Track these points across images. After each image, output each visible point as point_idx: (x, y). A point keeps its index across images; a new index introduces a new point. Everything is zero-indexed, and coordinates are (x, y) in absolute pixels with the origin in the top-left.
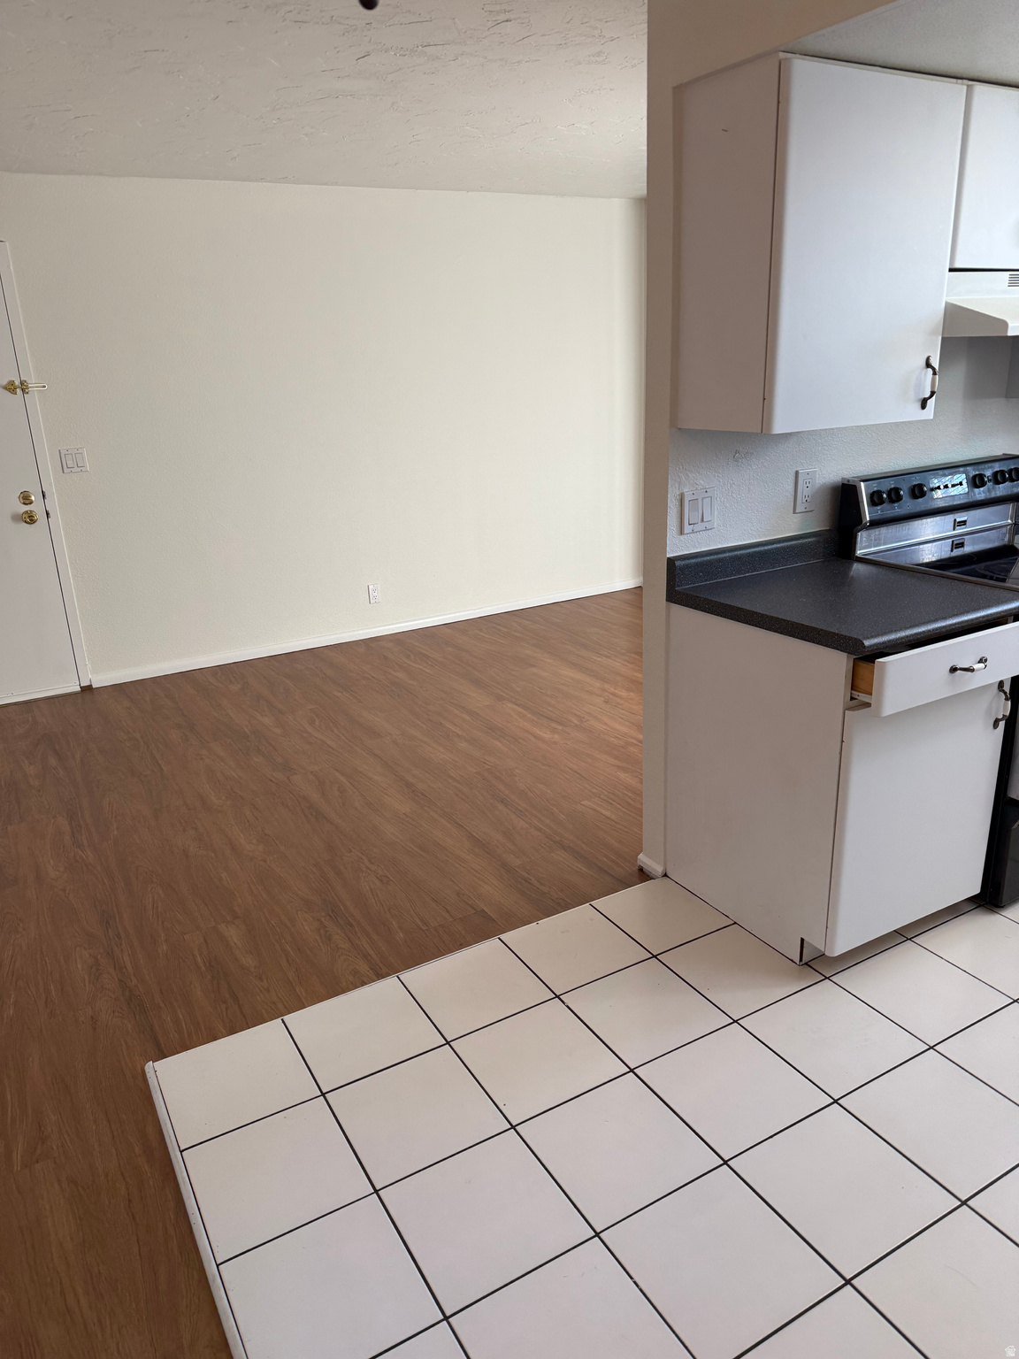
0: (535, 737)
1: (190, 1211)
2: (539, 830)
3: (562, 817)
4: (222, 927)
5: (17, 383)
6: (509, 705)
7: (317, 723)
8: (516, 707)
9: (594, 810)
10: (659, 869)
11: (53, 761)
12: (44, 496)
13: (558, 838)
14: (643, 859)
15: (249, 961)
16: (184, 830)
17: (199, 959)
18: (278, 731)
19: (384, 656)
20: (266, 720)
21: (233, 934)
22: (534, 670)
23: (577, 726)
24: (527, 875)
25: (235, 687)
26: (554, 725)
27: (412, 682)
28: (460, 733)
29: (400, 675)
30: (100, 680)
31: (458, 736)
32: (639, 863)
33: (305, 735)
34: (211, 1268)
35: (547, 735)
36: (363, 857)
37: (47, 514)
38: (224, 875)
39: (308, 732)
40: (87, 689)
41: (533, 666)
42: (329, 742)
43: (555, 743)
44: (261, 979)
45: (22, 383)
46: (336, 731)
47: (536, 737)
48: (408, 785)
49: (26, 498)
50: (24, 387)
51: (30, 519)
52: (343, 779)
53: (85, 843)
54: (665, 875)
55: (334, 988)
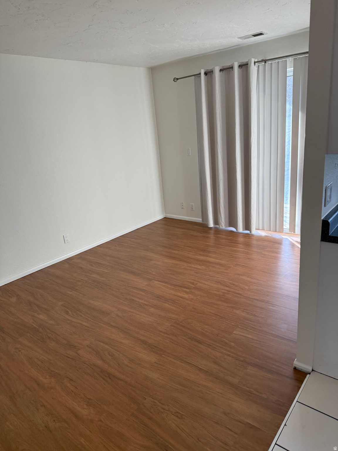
0: (181, 298)
3: (233, 344)
6: (156, 282)
7: (70, 313)
8: (160, 283)
10: (309, 368)
14: (297, 363)
18: (51, 322)
19: (80, 267)
20: (42, 317)
22: (153, 262)
23: (194, 288)
25: (14, 299)
27: (103, 279)
28: (145, 303)
29: (95, 276)
31: (146, 305)
32: (294, 365)
33: (68, 322)
35: (185, 296)
36: (155, 401)
39: (69, 320)
41: (152, 260)
42: (84, 324)
46: (83, 316)
54: (313, 370)
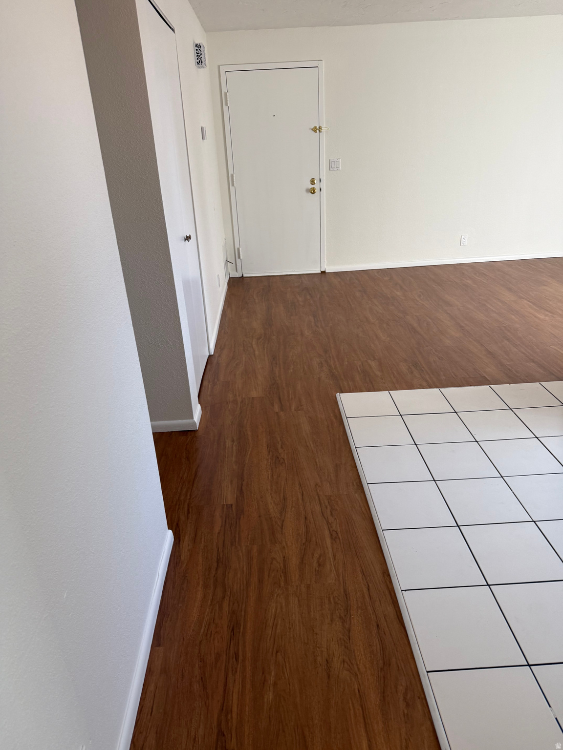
1: (348, 435)
2: (524, 353)
3: (538, 350)
4: (369, 361)
5: (318, 127)
6: (525, 301)
7: (422, 297)
8: (529, 303)
9: (555, 349)
11: (308, 297)
12: (320, 181)
13: (532, 358)
15: (379, 373)
16: (358, 328)
17: (359, 369)
18: (403, 298)
19: (463, 272)
20: (398, 293)
21: (373, 364)
22: (545, 287)
23: (561, 315)
24: (511, 368)
25: (386, 279)
26: (547, 313)
27: (474, 285)
29: (469, 281)
30: (329, 269)
31: (493, 311)
33: (415, 301)
34: (353, 448)
35: (542, 317)
36: (433, 349)
37: (320, 189)
38: (372, 345)
39: (416, 300)
40: (323, 272)
41: (545, 285)
42: (426, 305)
43: (545, 321)
44: (382, 379)
45: (319, 128)
46: (430, 301)
47: (535, 317)
48: (461, 326)
49: (313, 182)
50: (320, 129)
51: (313, 191)
52: (430, 320)
53: (319, 326)
55: (411, 387)
